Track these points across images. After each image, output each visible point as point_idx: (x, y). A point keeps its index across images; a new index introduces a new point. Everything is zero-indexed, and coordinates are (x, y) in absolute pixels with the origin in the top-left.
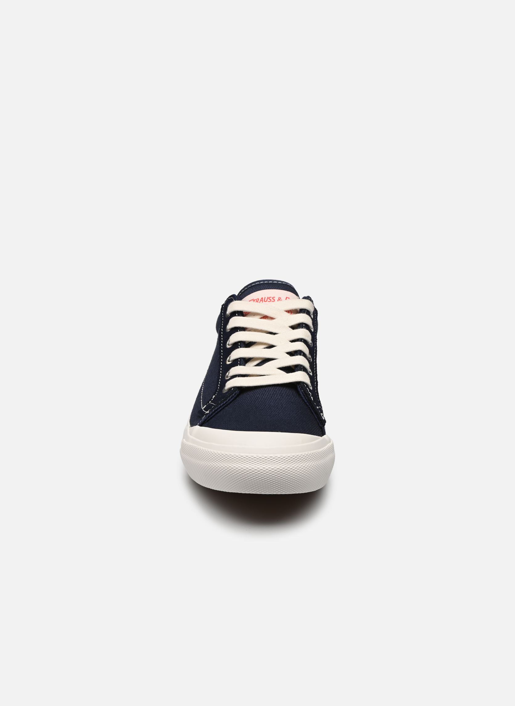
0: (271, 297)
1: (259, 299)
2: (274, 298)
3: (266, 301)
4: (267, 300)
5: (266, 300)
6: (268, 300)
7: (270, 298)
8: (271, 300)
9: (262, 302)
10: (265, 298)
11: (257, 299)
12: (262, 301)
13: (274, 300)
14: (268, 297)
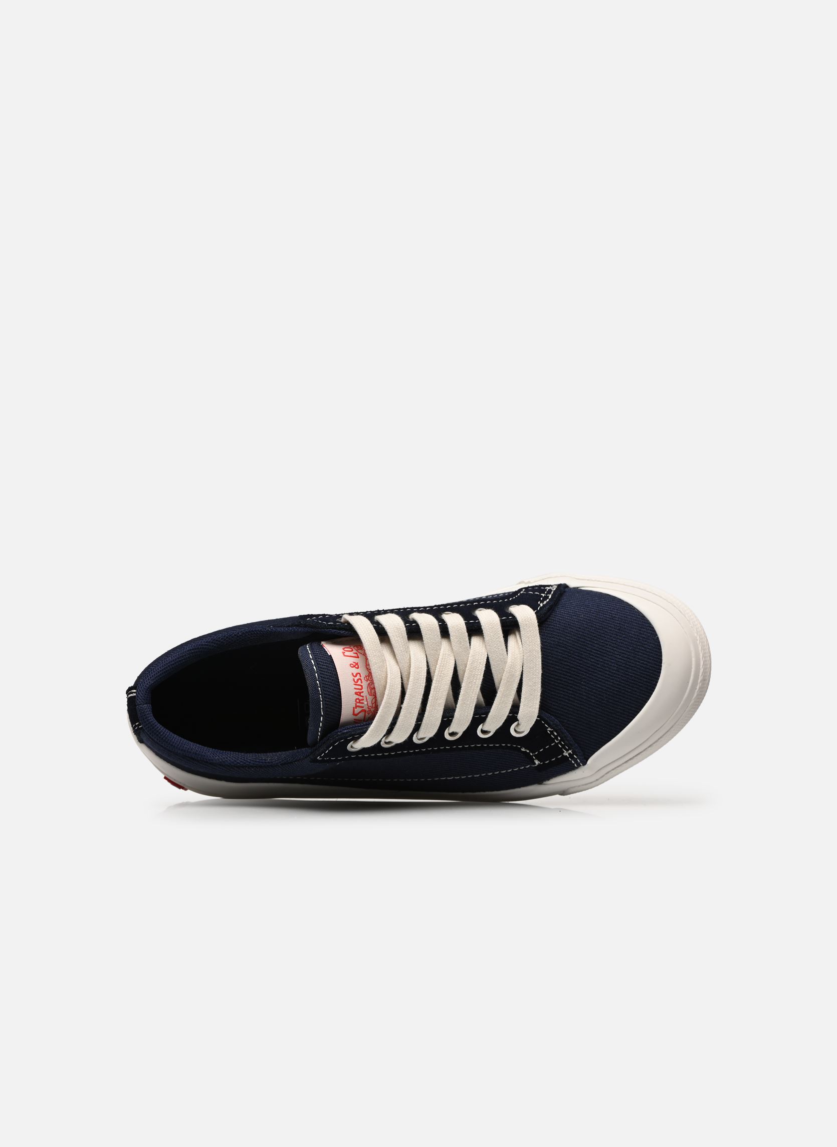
0: (354, 680)
1: (357, 699)
2: (354, 675)
3: (362, 686)
4: (358, 685)
5: (360, 687)
6: (359, 682)
7: (356, 680)
8: (358, 680)
9: (363, 692)
10: (355, 689)
11: (356, 702)
12: (360, 693)
13: (358, 675)
14: (354, 684)
